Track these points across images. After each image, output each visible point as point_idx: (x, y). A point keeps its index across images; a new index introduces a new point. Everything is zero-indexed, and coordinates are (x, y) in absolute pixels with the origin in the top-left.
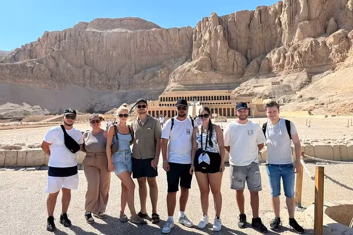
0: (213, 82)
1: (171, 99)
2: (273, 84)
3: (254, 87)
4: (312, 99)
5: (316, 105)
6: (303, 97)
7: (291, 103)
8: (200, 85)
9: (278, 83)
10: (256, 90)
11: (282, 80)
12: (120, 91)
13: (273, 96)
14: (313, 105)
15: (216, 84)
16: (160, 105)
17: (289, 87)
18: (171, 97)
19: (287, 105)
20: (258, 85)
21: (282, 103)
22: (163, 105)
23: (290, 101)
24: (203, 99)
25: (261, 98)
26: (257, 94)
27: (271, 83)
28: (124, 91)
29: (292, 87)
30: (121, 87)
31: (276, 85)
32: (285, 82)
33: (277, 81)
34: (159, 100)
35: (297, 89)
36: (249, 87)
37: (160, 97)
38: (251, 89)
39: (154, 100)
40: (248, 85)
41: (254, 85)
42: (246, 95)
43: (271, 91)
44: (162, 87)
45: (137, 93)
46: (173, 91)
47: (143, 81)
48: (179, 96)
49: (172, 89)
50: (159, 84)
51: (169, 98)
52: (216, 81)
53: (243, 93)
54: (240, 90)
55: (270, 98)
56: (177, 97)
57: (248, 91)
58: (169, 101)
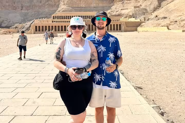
0: (92, 6)
1: (61, 18)
2: (135, 7)
3: (122, 9)
4: (165, 18)
5: (171, 22)
6: (158, 17)
7: (150, 21)
8: (83, 7)
9: (138, 7)
10: (123, 12)
11: (141, 5)
12: (23, 11)
13: (135, 16)
14: (169, 22)
15: (95, 7)
16: (53, 22)
17: (146, 10)
18: (61, 16)
19: (147, 22)
20: (124, 8)
21: (143, 21)
22: (55, 22)
23: (148, 20)
24: (85, 17)
25: (126, 17)
26: (123, 14)
27: (133, 7)
28: (26, 11)
29: (148, 10)
30: (24, 8)
31: (137, 9)
32: (143, 7)
33: (137, 5)
34: (52, 18)
35: (152, 11)
36: (118, 10)
37: (53, 16)
38: (120, 11)
39: (49, 18)
40: (117, 8)
41: (122, 8)
42: (116, 16)
43: (134, 12)
44: (54, 9)
45: (36, 13)
46: (63, 11)
47: (40, 4)
48: (68, 15)
49: (63, 10)
50: (52, 6)
51: (60, 16)
52: (95, 5)
53: (114, 14)
54: (112, 12)
55: (133, 17)
56: (66, 16)
57: (117, 13)
58: (60, 18)
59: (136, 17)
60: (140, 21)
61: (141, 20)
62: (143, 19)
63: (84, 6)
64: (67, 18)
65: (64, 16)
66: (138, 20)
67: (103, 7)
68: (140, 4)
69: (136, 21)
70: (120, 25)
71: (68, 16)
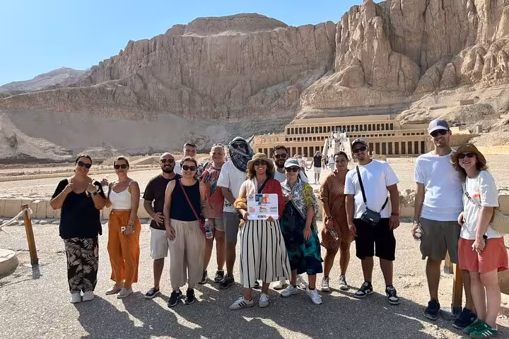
0: (367, 103)
1: (302, 131)
2: (463, 103)
3: (432, 109)
7: (491, 133)
8: (346, 108)
9: (471, 102)
10: (436, 114)
11: (477, 97)
12: (231, 121)
13: (461, 123)
15: (371, 106)
16: (287, 140)
17: (489, 107)
18: (302, 127)
19: (484, 135)
20: (439, 105)
21: (477, 132)
22: (291, 139)
23: (489, 130)
24: (351, 129)
27: (459, 102)
28: (236, 121)
29: (495, 107)
30: (232, 115)
31: (468, 106)
32: (482, 100)
33: (470, 98)
34: (286, 132)
35: (502, 111)
36: (424, 110)
37: (286, 128)
38: (427, 113)
39: (278, 132)
40: (422, 106)
41: (432, 106)
42: (417, 122)
43: (459, 114)
44: (289, 113)
45: (254, 123)
46: (306, 118)
47: (262, 106)
48: (315, 125)
49: (305, 115)
50: (285, 108)
51: (301, 129)
52: (372, 102)
53: (414, 119)
54: (410, 114)
55: (457, 126)
56: (313, 128)
57: (422, 116)
58: (301, 133)
59: (464, 124)
60: (469, 133)
61: (471, 132)
62: (477, 129)
63: (348, 105)
64: (314, 130)
65: (309, 128)
66: (466, 132)
67: (390, 105)
68: (476, 95)
69: (462, 132)
70: (423, 143)
71: (317, 128)
